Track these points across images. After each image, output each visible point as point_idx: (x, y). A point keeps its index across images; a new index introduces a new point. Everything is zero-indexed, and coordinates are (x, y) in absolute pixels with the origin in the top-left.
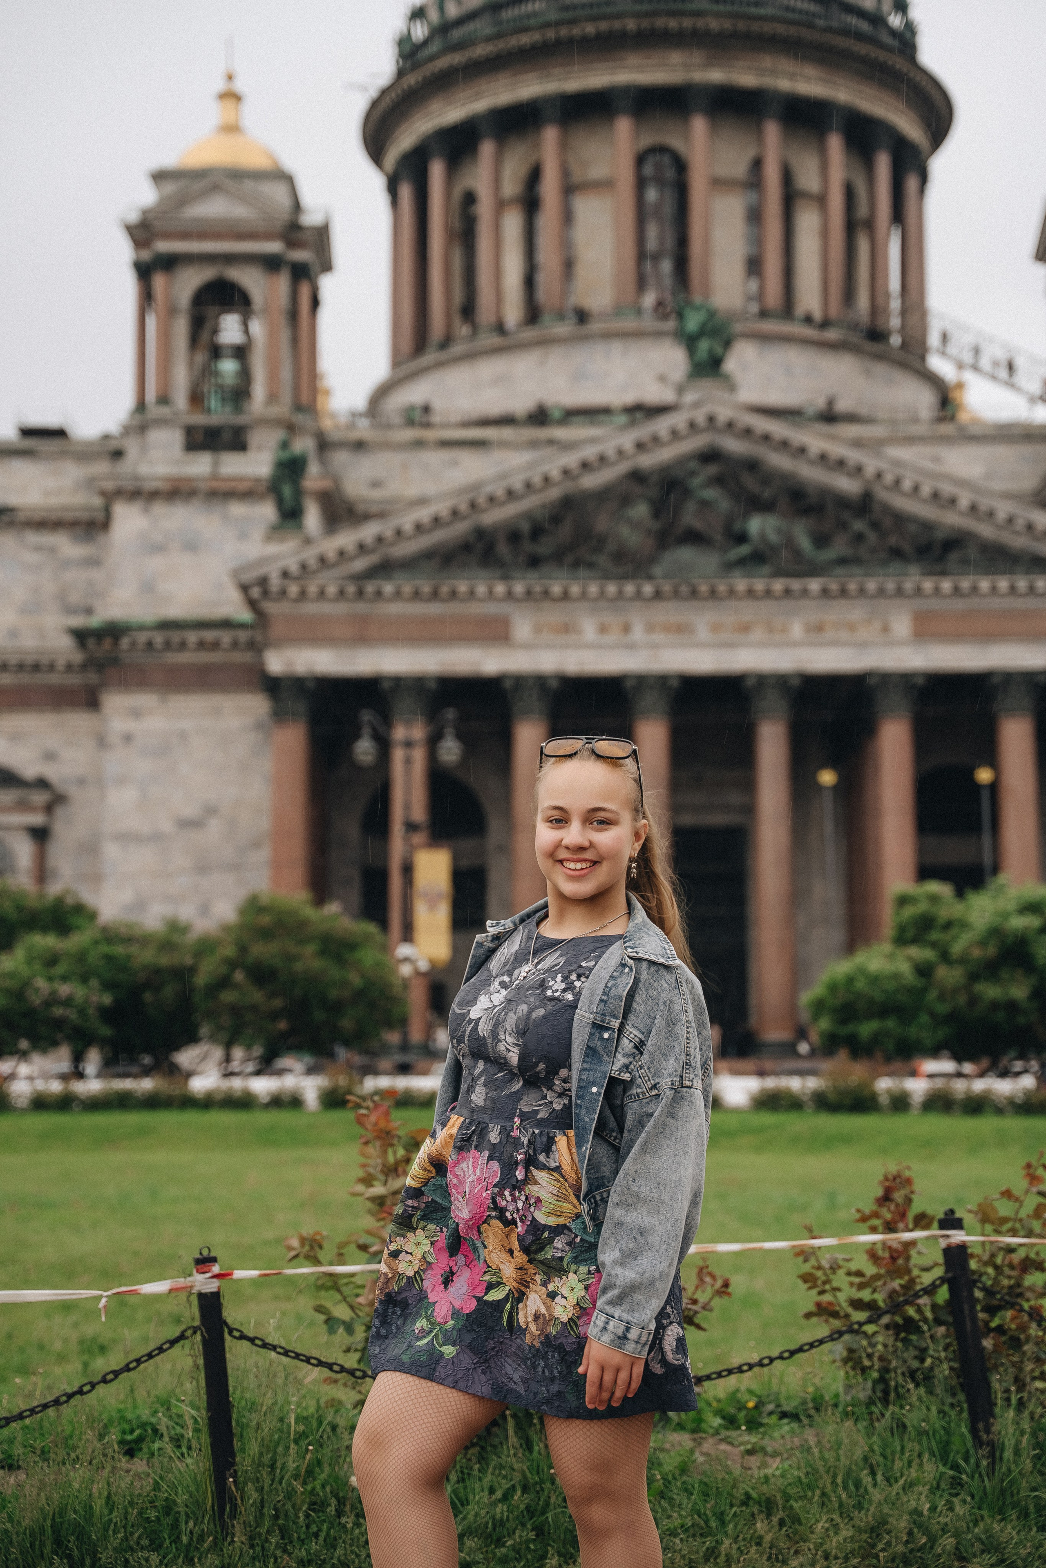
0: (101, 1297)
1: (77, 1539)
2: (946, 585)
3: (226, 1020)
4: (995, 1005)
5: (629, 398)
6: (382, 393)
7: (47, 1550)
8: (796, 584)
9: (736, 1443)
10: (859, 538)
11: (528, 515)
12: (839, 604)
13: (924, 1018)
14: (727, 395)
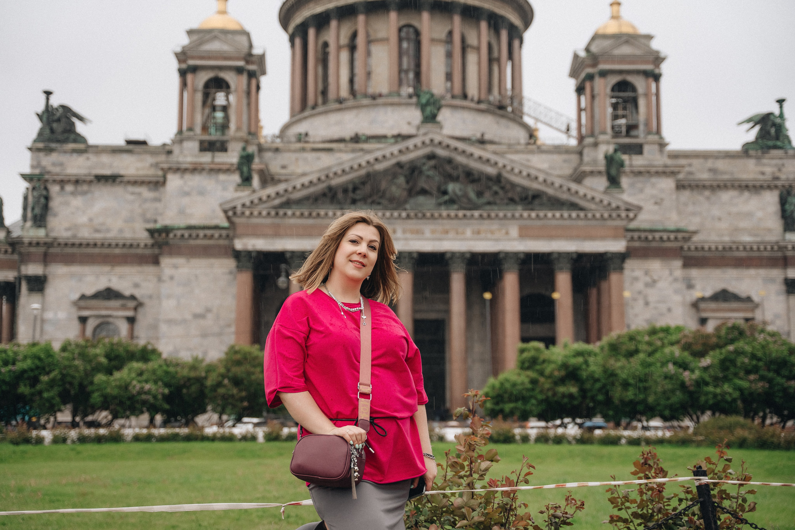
2: (533, 214)
3: (219, 401)
4: (564, 396)
5: (395, 132)
6: (286, 127)
8: (468, 213)
10: (496, 193)
11: (352, 181)
12: (487, 222)
13: (534, 401)
14: (438, 130)
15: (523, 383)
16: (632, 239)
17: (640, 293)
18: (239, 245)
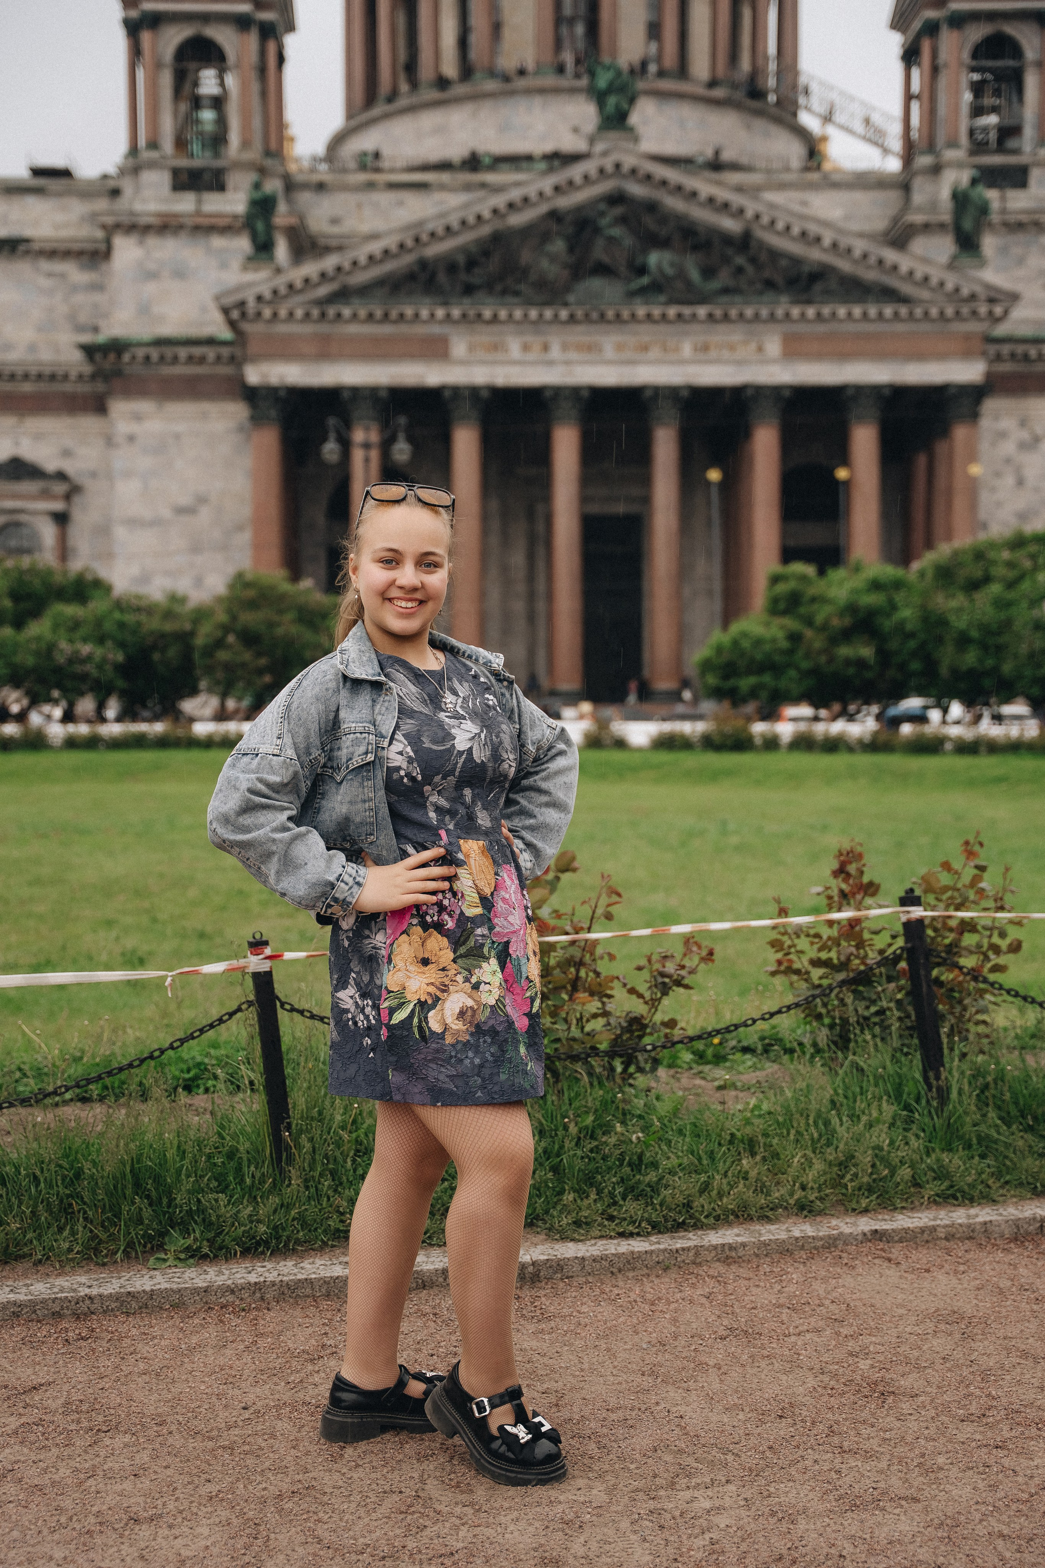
0: (167, 976)
1: (154, 1181)
2: (811, 312)
3: (220, 675)
4: (848, 662)
5: (548, 147)
6: (338, 141)
7: (129, 1192)
8: (687, 311)
9: (709, 1078)
10: (740, 270)
11: (463, 249)
12: (722, 328)
13: (793, 673)
14: (631, 146)
15: (774, 640)
16: (998, 358)
17: (1008, 461)
18: (254, 375)
